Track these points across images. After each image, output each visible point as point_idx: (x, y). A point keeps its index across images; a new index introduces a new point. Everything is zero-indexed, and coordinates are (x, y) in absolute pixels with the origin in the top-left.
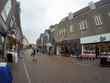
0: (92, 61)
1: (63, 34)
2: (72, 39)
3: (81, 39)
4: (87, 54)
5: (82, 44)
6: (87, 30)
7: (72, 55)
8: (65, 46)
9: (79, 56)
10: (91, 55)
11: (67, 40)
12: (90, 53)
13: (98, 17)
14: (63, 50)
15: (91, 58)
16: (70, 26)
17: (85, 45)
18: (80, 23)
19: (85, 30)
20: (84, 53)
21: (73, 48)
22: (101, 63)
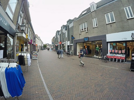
0: (120, 64)
1: (84, 30)
2: (96, 35)
3: (107, 35)
4: (114, 55)
5: (108, 42)
6: (115, 24)
7: (96, 56)
8: (87, 45)
9: (105, 57)
10: (120, 56)
11: (89, 37)
12: (118, 53)
13: (129, 8)
14: (85, 49)
15: (119, 61)
16: (93, 20)
17: (112, 43)
18: (105, 15)
19: (112, 24)
20: (111, 53)
22: (132, 67)
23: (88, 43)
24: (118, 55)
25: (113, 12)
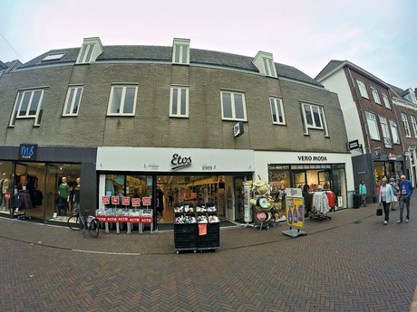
0: (141, 237)
2: (64, 144)
3: (100, 150)
4: (120, 211)
5: (99, 173)
6: (131, 121)
7: (59, 215)
8: (31, 173)
9: (89, 220)
10: (137, 214)
11: (40, 144)
12: (130, 207)
13: (183, 91)
14: (20, 188)
15: (135, 228)
16: (70, 89)
17: (113, 177)
18: (113, 88)
19: (122, 121)
20: (109, 206)
21: (61, 182)
22: (178, 243)
23: (34, 168)
24: (131, 213)
25: (137, 88)
